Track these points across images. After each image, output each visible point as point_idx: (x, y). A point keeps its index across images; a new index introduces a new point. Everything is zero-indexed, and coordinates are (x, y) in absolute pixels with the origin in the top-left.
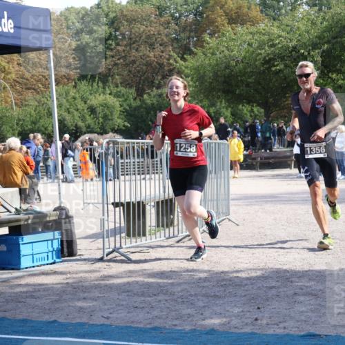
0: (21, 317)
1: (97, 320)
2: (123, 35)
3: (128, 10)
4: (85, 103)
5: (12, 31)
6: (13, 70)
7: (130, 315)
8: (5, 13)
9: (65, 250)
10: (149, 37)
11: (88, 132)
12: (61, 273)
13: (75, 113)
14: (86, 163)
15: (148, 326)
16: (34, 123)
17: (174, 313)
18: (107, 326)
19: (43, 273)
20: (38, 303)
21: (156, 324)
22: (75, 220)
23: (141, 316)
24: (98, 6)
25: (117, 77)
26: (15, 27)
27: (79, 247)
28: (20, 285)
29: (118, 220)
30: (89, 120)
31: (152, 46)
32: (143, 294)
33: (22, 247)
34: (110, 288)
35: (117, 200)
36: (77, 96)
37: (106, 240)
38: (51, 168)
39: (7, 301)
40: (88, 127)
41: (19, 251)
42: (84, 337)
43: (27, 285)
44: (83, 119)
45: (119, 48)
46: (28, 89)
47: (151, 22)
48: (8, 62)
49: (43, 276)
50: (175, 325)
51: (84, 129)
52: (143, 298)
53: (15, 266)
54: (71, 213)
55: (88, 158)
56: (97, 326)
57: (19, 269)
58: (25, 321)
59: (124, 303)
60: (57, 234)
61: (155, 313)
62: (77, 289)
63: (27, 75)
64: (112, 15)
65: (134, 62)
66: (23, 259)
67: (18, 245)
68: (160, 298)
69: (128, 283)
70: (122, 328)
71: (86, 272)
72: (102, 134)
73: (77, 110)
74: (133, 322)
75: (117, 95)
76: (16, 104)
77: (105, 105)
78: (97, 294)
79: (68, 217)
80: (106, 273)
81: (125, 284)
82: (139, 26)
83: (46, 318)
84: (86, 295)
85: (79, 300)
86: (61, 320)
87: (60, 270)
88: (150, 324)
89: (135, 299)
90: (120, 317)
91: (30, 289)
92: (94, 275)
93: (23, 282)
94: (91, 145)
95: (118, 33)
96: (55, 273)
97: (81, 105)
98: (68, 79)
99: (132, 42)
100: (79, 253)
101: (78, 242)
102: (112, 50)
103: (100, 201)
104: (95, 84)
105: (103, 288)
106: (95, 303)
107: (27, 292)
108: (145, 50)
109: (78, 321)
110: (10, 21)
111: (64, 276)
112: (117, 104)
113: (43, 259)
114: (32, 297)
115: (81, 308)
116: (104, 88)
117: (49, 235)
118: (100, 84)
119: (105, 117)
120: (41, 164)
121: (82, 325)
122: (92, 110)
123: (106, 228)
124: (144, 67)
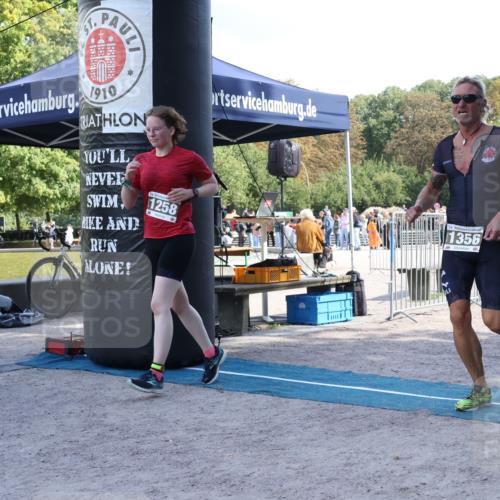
0: (319, 367)
1: (387, 373)
2: (407, 118)
3: (412, 97)
4: (371, 179)
5: (315, 116)
6: (308, 150)
7: (417, 370)
8: (310, 101)
9: (356, 310)
10: (431, 120)
11: (373, 205)
12: (353, 330)
13: (362, 188)
14: (373, 233)
15: (435, 381)
16: (326, 197)
17: (457, 371)
18: (396, 379)
19: (338, 330)
20: (334, 355)
21: (442, 379)
22: (365, 283)
23: (427, 371)
24: (385, 93)
25: (401, 156)
26: (318, 112)
27: (368, 307)
28: (317, 339)
29: (404, 285)
30: (374, 195)
31: (433, 128)
32: (428, 353)
33: (319, 306)
34: (398, 345)
35: (404, 267)
36: (364, 173)
37: (394, 302)
38: (341, 237)
39: (307, 352)
40: (373, 201)
41: (316, 309)
42: (375, 387)
43: (324, 339)
44: (369, 193)
45: (403, 130)
46: (321, 167)
47: (434, 106)
48: (305, 144)
49: (337, 332)
50: (459, 382)
51: (369, 203)
52: (427, 356)
53: (313, 322)
54: (361, 277)
55: (375, 228)
56: (387, 378)
57: (316, 325)
58: (323, 370)
59: (411, 359)
60: (349, 295)
61: (440, 370)
62: (368, 345)
63: (321, 155)
64: (397, 101)
65: (416, 143)
66: (319, 316)
67: (316, 303)
68: (443, 356)
69: (414, 342)
70: (410, 381)
71: (375, 330)
72: (385, 207)
73: (364, 186)
74: (420, 377)
75: (400, 173)
76: (310, 180)
77: (389, 182)
78: (386, 350)
79: (359, 280)
80: (393, 332)
81: (411, 343)
82: (422, 110)
83: (342, 368)
84: (376, 350)
85: (370, 354)
86: (355, 371)
87: (353, 327)
88: (436, 379)
89: (421, 356)
90: (408, 372)
91: (327, 343)
92: (382, 333)
93: (320, 336)
94: (376, 216)
95: (402, 117)
96: (348, 329)
97: (367, 182)
98: (357, 158)
99: (415, 125)
100: (368, 313)
101: (368, 302)
102: (396, 132)
103: (389, 267)
104: (380, 162)
105: (391, 345)
106: (383, 358)
107: (324, 345)
108: (427, 132)
109: (369, 373)
110: (314, 107)
111: (356, 333)
112: (400, 181)
113: (336, 317)
114: (329, 350)
115: (373, 362)
116: (388, 166)
117: (342, 296)
118: (385, 162)
119: (389, 192)
120: (332, 233)
121: (375, 376)
122: (377, 186)
123: (394, 291)
124: (426, 148)
